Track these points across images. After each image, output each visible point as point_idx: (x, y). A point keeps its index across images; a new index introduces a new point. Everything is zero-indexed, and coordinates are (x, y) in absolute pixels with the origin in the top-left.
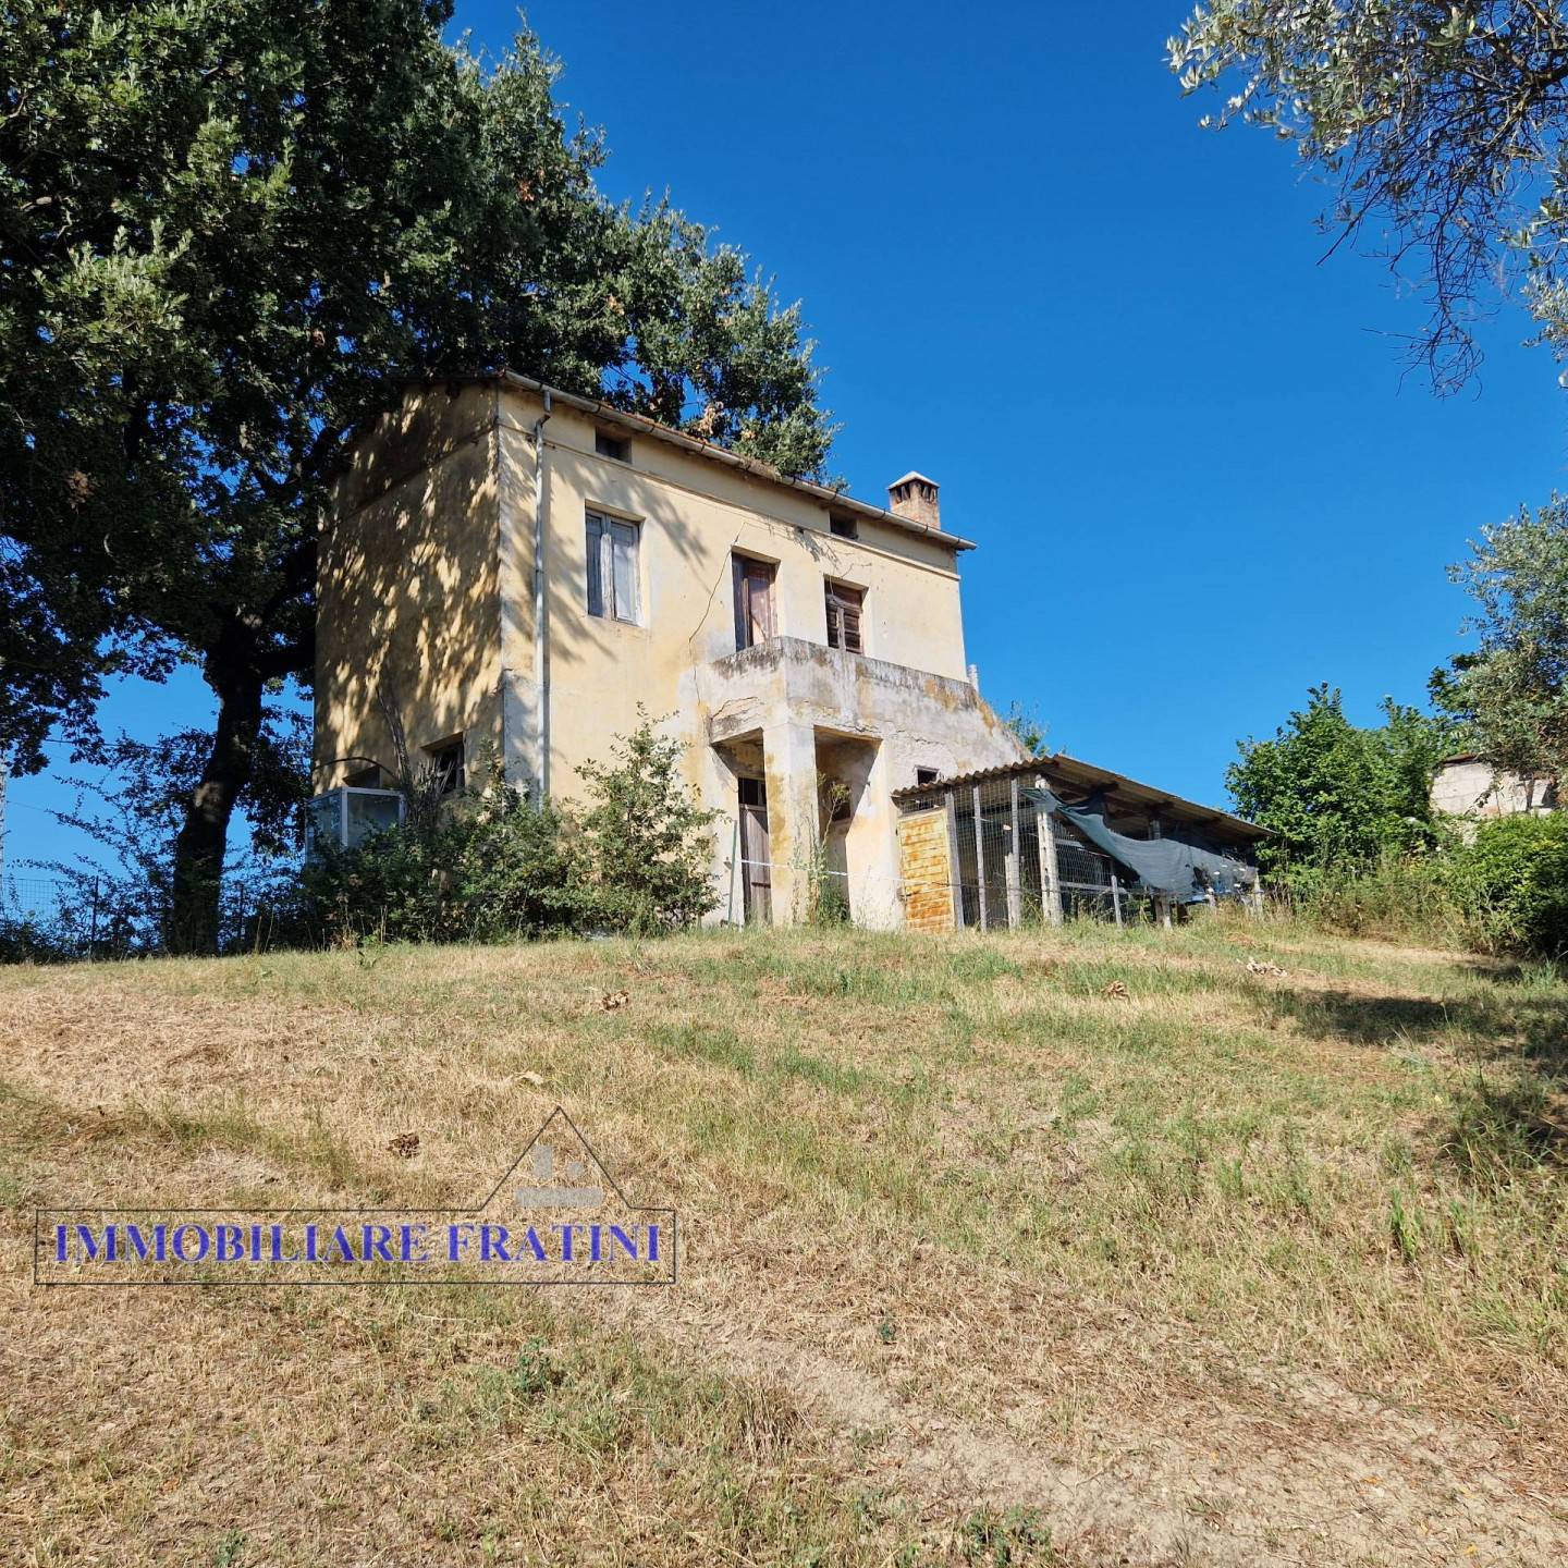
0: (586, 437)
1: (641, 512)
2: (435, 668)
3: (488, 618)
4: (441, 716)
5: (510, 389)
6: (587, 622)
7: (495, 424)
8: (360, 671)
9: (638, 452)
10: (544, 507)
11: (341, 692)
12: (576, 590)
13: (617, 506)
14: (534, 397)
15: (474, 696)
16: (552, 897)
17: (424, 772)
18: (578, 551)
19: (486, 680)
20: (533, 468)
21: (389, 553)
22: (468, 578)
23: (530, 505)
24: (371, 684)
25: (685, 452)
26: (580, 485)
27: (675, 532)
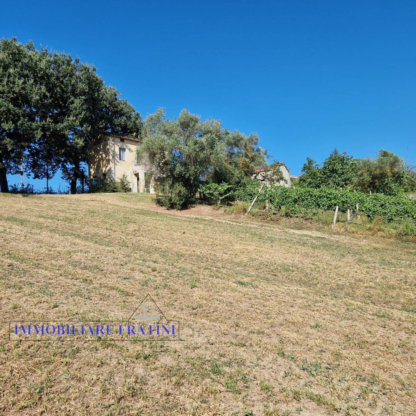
0: (119, 140)
1: (125, 148)
2: (103, 166)
3: (108, 161)
4: (103, 171)
5: (110, 136)
6: (119, 161)
7: (109, 140)
8: (94, 165)
9: (125, 141)
10: (114, 149)
11: (92, 168)
12: (118, 157)
13: (123, 147)
14: (112, 136)
15: (107, 170)
16: (115, 190)
17: (102, 177)
18: (118, 153)
19: (108, 168)
20: (113, 145)
21: (97, 152)
22: (106, 156)
23: (113, 149)
24: (95, 167)
25: (131, 140)
26: (118, 146)
27: (130, 150)
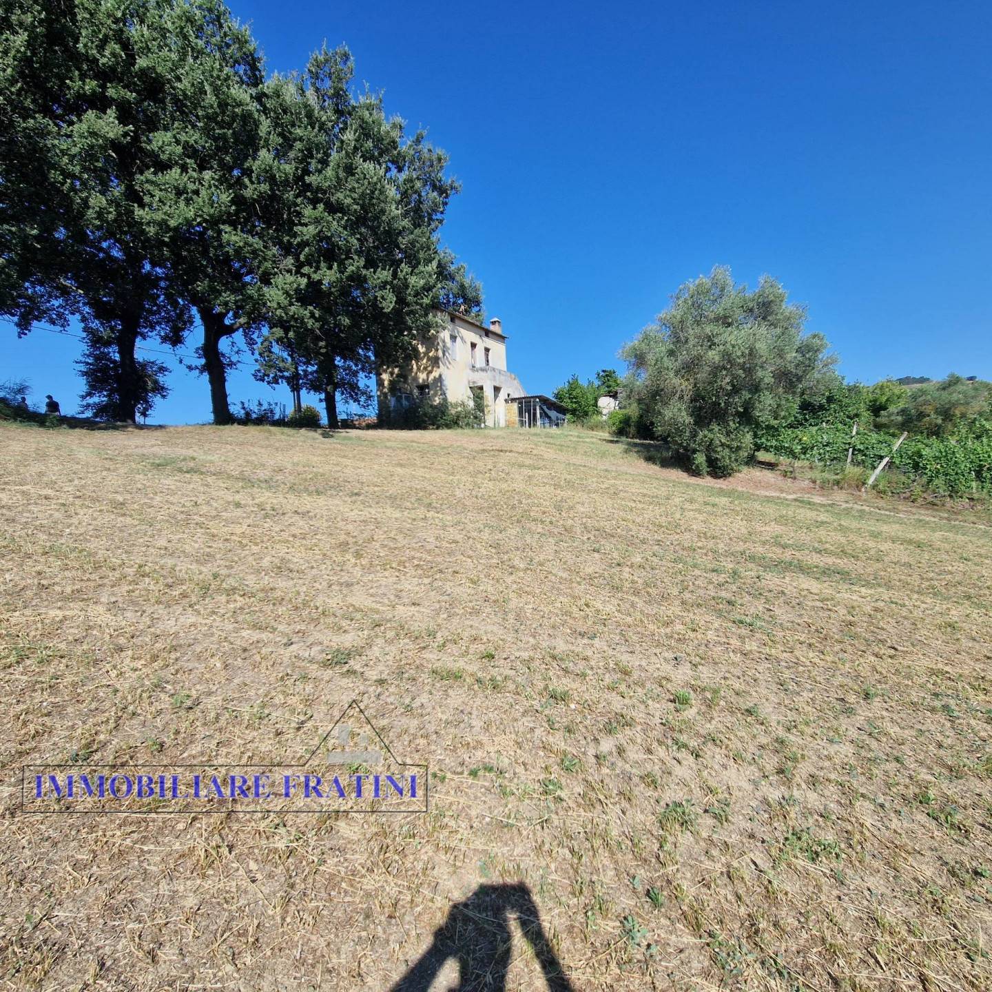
0: (449, 319)
1: (457, 334)
2: (418, 369)
3: (434, 361)
4: (420, 381)
6: (451, 361)
8: (392, 367)
9: (457, 321)
13: (454, 333)
14: (441, 311)
15: (431, 377)
17: (416, 392)
18: (449, 345)
20: (443, 328)
23: (442, 336)
24: (397, 370)
25: (464, 320)
26: (449, 329)
27: (462, 338)
